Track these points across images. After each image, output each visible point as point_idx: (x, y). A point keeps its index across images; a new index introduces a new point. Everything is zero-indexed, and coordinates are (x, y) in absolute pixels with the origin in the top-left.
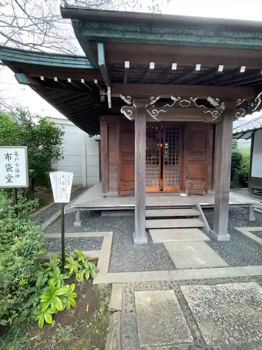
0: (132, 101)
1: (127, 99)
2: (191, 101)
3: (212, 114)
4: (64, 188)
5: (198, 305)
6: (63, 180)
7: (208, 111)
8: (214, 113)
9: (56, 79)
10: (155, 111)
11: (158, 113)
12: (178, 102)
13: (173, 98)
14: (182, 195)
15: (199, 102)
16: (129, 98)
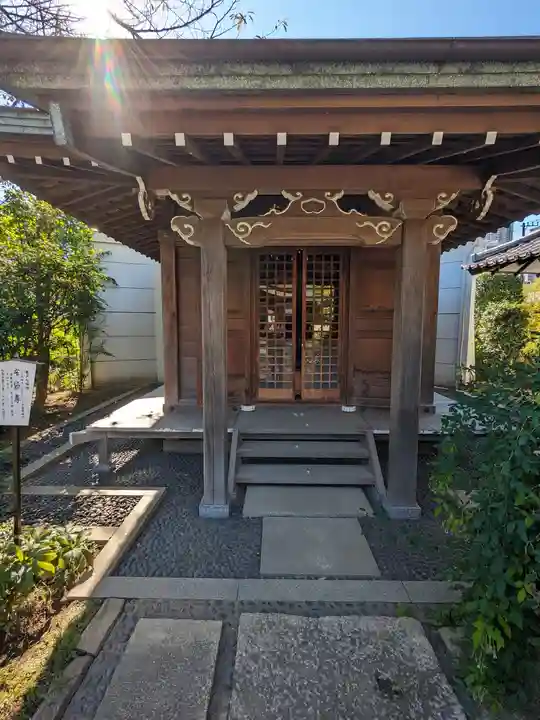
0: (191, 204)
1: (184, 200)
2: (326, 201)
3: (376, 228)
4: (17, 396)
5: (255, 658)
6: (16, 378)
7: (366, 224)
8: (380, 228)
9: (39, 160)
10: (242, 226)
11: (250, 229)
12: (297, 203)
13: (286, 195)
14: (345, 409)
15: (347, 202)
16: (186, 199)
